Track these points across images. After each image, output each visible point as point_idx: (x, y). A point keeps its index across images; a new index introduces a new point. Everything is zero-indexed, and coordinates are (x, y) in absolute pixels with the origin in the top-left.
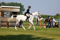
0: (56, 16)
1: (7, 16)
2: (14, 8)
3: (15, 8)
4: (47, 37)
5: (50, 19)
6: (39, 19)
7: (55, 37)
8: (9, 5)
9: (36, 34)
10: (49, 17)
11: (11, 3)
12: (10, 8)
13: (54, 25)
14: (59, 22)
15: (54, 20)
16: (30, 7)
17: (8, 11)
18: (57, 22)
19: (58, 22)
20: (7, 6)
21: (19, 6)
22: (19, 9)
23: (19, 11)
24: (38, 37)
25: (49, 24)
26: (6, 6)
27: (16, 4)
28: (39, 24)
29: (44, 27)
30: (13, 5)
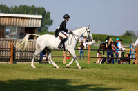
0: (123, 36)
1: (11, 36)
2: (27, 18)
3: (29, 18)
4: (104, 83)
5: (111, 44)
6: (84, 44)
7: (122, 85)
8: (15, 10)
9: (79, 78)
10: (108, 38)
11: (21, 6)
12: (19, 18)
13: (120, 56)
14: (131, 51)
15: (120, 45)
16: (67, 17)
17: (13, 26)
18: (126, 49)
19: (129, 49)
20: (12, 13)
21: (39, 14)
22: (40, 21)
23: (40, 25)
24: (84, 84)
25: (108, 54)
26: (9, 13)
27: (34, 10)
28: (85, 55)
29: (98, 62)
30: (25, 11)
